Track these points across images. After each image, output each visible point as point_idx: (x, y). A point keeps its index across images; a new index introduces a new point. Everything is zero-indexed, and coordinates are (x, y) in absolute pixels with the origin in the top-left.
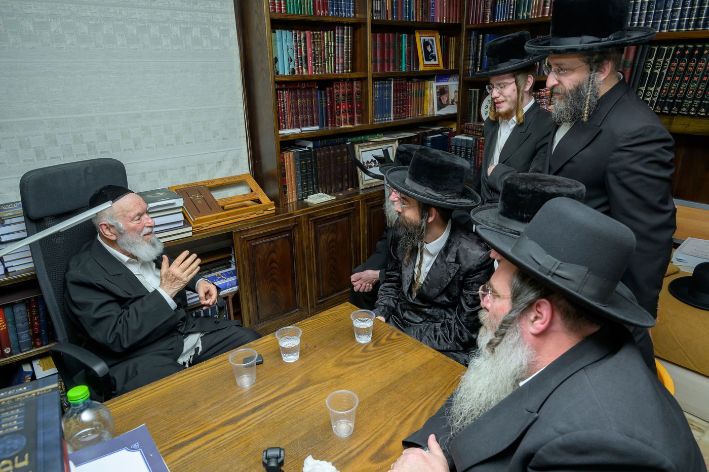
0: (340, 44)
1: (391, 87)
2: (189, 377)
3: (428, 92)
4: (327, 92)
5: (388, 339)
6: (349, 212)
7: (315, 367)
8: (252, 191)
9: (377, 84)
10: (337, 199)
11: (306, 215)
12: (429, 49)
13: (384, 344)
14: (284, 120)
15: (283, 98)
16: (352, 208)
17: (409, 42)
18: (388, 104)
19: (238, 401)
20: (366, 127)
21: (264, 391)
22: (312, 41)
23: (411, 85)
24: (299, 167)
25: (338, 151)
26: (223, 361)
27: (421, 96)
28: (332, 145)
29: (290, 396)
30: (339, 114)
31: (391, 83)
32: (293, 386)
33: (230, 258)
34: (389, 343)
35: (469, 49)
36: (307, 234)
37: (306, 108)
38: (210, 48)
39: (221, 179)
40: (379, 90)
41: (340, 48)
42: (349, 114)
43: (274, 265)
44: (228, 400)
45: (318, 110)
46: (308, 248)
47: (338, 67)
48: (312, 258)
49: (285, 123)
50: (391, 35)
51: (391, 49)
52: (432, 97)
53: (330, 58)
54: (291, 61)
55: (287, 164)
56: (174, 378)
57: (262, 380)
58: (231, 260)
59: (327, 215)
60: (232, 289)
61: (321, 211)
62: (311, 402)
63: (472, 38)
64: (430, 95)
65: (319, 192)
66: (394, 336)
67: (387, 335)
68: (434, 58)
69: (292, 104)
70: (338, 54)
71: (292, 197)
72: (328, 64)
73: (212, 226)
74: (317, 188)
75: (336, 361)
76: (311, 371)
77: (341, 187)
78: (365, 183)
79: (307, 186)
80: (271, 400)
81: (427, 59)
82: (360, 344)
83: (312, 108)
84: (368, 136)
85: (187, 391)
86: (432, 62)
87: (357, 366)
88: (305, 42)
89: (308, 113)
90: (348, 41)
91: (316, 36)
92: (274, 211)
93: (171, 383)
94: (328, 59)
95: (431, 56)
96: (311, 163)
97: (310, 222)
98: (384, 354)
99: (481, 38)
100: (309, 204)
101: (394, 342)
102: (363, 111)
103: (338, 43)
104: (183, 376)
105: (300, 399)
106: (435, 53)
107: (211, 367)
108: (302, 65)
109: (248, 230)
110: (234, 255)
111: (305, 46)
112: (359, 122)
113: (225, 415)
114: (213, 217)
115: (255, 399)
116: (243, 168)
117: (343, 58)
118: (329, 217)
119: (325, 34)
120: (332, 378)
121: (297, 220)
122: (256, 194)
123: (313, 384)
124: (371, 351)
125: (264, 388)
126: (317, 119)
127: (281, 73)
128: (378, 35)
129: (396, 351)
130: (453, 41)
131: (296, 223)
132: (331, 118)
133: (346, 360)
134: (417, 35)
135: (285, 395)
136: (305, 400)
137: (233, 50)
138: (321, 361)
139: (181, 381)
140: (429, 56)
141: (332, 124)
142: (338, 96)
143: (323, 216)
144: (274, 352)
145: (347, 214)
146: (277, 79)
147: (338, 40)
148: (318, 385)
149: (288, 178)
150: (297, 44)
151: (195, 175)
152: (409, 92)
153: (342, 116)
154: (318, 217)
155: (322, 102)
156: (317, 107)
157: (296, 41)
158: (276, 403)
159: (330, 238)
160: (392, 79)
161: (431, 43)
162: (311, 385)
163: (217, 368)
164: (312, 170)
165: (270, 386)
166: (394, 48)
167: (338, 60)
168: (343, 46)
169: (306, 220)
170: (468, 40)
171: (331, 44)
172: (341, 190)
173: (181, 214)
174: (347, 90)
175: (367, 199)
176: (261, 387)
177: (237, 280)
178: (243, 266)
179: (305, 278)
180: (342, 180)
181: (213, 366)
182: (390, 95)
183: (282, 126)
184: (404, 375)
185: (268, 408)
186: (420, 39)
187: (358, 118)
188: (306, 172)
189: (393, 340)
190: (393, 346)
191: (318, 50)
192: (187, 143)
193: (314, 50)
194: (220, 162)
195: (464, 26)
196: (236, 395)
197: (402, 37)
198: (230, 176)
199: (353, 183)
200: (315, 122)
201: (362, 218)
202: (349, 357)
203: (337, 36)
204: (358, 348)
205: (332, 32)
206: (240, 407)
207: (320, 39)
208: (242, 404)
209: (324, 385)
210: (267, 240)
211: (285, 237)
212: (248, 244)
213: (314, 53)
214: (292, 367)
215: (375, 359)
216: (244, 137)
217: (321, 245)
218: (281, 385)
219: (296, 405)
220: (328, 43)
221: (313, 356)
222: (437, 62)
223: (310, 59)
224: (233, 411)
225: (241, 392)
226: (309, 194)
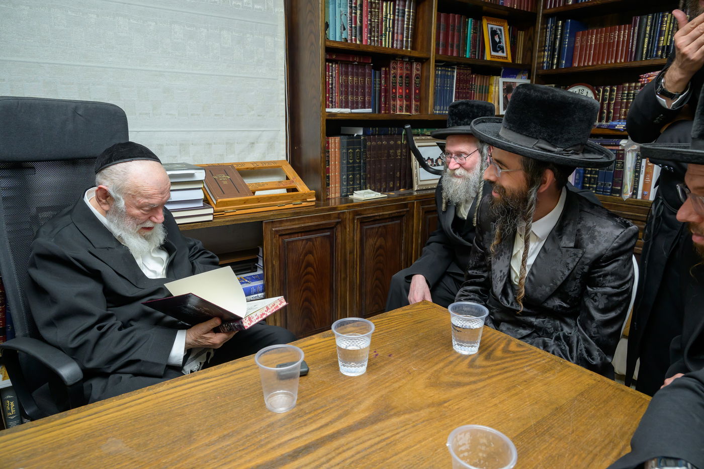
0: (400, 18)
1: (453, 76)
2: (185, 389)
3: (493, 89)
4: (383, 73)
5: (506, 350)
6: (402, 214)
7: (396, 385)
8: (287, 178)
9: (438, 70)
10: (388, 197)
11: (352, 211)
12: (497, 40)
13: (502, 358)
14: (332, 98)
15: (332, 72)
16: (405, 210)
17: (475, 29)
18: (449, 94)
19: (266, 435)
20: (424, 117)
21: (313, 420)
22: (369, 10)
23: (475, 78)
24: (345, 156)
25: (392, 142)
26: (244, 368)
27: (485, 93)
28: (384, 135)
29: (360, 433)
30: (394, 100)
31: (454, 72)
32: (363, 416)
33: (257, 260)
34: (510, 357)
35: (544, 38)
36: (352, 235)
37: (357, 87)
38: (251, 6)
39: (253, 163)
40: (441, 78)
41: (400, 23)
42: (406, 101)
43: (310, 269)
44: (248, 432)
45: (371, 91)
46: (352, 252)
47: (397, 44)
48: (355, 266)
49: (332, 102)
50: (457, 16)
51: (456, 33)
52: (497, 94)
53: (387, 33)
54: (344, 29)
55: (332, 150)
56: (161, 389)
57: (308, 401)
58: (257, 263)
59: (376, 214)
60: (256, 295)
61: (369, 209)
62: (400, 446)
63: (549, 25)
64: (495, 92)
65: (366, 189)
66: (513, 347)
67: (502, 346)
68: (502, 49)
69: (342, 80)
70: (398, 29)
71: (335, 193)
72: (385, 40)
73: (238, 212)
74: (365, 184)
75: (429, 378)
76: (390, 391)
77: (391, 186)
78: (420, 183)
79: (353, 180)
80: (325, 437)
81: (495, 50)
82: (461, 355)
83: (364, 88)
84: (425, 130)
85: (179, 411)
86: (500, 54)
87: (467, 388)
88: (361, 10)
89: (359, 94)
90: (409, 15)
91: (374, 5)
92: (313, 204)
93: (154, 396)
94: (386, 34)
95: (499, 47)
96: (360, 152)
97: (356, 221)
98: (506, 372)
99: (560, 24)
100: (354, 201)
101: (516, 356)
102: (422, 99)
103: (398, 16)
104: (175, 387)
105: (378, 439)
106: (503, 44)
107: (223, 376)
108: (356, 36)
109: (281, 222)
110: (263, 257)
111: (361, 14)
112: (416, 110)
113: (242, 461)
114: (240, 200)
115: (297, 433)
116: (279, 153)
117: (402, 34)
118: (378, 218)
119: (384, 4)
120: (429, 406)
121: (341, 216)
122: (293, 182)
123: (397, 414)
124: (484, 367)
125: (312, 415)
126: (369, 103)
127: (331, 38)
128: (442, 14)
129: (525, 369)
130: (521, 36)
131: (340, 220)
132: (385, 104)
133: (446, 379)
134: (485, 22)
135: (350, 429)
136: (388, 441)
137: (277, 12)
138: (403, 378)
139: (171, 394)
140: (496, 47)
141: (385, 110)
142: (394, 77)
143: (372, 215)
144: (326, 359)
145: (399, 217)
146: (328, 43)
147: (398, 12)
148: (407, 416)
149: (332, 167)
150: (352, 11)
151: (222, 155)
152: (472, 86)
153: (398, 102)
154: (365, 216)
155: (376, 84)
156: (370, 88)
157: (351, 7)
158: (335, 444)
159: (378, 244)
160: (456, 67)
161: (499, 32)
162: (395, 414)
163: (232, 378)
164: (360, 162)
165: (323, 411)
166: (459, 31)
167: (397, 37)
168: (403, 21)
169: (351, 218)
170: (544, 29)
171: (390, 16)
172: (392, 190)
173: (201, 191)
174: (405, 72)
175: (422, 201)
176: (306, 414)
177: (263, 285)
178: (273, 266)
179: (346, 292)
180: (393, 178)
181: (226, 374)
182: (453, 84)
183: (329, 105)
184: (557, 409)
185: (322, 451)
186: (487, 27)
187: (416, 105)
188: (353, 163)
189: (514, 352)
190: (517, 362)
191: (375, 22)
192: (215, 115)
193: (370, 20)
194: (253, 143)
195: (541, 11)
196: (263, 424)
197: (468, 21)
198: (263, 160)
199: (405, 183)
200: (367, 106)
201: (417, 223)
202: (449, 373)
203: (397, 7)
204: (461, 362)
205: (392, 3)
206: (270, 446)
207: (378, 9)
208: (273, 441)
209: (417, 416)
210: (304, 237)
211: (325, 236)
212: (280, 240)
213: (371, 24)
214: (358, 383)
215: (494, 379)
216: (283, 116)
217: (367, 252)
218: (340, 412)
219: (373, 449)
220: (386, 15)
221: (388, 369)
222: (504, 55)
223: (365, 30)
224: (258, 452)
225: (272, 420)
226: (354, 189)
